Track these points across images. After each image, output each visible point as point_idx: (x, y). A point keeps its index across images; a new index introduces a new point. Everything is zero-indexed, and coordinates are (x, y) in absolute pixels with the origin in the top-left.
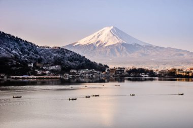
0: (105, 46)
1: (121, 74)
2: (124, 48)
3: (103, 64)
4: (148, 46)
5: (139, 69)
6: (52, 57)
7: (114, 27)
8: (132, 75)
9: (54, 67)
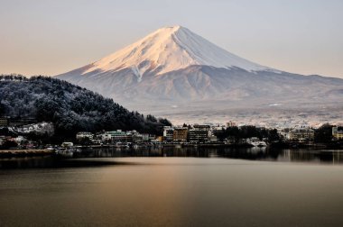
0: (161, 73)
1: (200, 140)
2: (207, 78)
3: (157, 118)
4: (264, 72)
5: (243, 128)
6: (31, 103)
7: (181, 27)
8: (227, 142)
9: (36, 126)
